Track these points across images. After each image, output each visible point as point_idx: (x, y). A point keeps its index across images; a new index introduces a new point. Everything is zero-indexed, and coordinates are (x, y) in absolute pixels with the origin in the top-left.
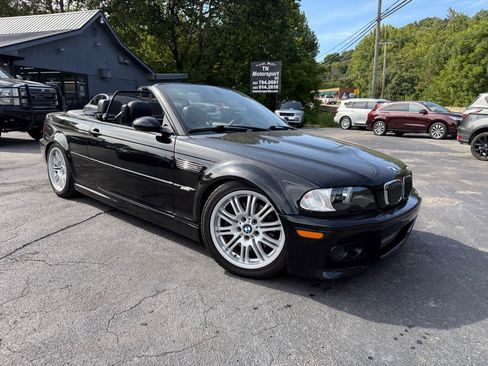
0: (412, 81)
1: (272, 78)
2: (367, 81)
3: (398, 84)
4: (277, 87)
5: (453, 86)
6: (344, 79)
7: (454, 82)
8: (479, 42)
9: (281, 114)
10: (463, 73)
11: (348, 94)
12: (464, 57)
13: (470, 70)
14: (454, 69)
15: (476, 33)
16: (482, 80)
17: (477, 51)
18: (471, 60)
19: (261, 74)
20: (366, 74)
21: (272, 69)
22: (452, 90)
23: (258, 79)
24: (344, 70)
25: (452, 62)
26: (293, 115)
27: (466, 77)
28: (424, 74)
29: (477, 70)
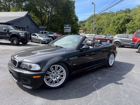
0: (101, 29)
3: (98, 30)
5: (111, 31)
6: (84, 28)
8: (117, 20)
10: (114, 28)
11: (85, 32)
12: (114, 24)
13: (115, 27)
15: (116, 18)
16: (118, 29)
17: (116, 22)
18: (115, 24)
24: (84, 25)
25: (111, 25)
27: (114, 29)
28: (104, 27)
29: (117, 27)
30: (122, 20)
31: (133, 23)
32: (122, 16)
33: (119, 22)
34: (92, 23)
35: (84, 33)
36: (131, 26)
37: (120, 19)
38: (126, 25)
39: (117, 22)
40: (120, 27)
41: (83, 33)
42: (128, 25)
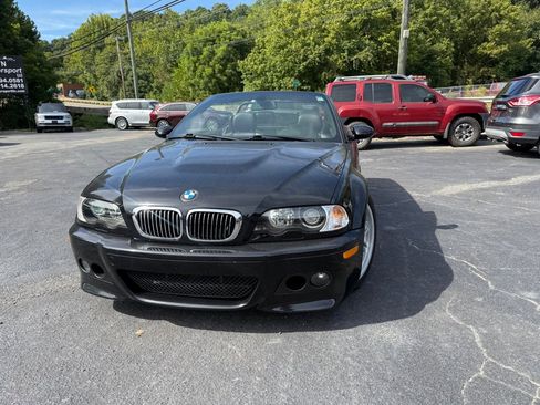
0: (147, 77)
1: (13, 75)
2: (95, 76)
4: (23, 86)
5: (192, 85)
7: (192, 81)
8: (204, 46)
9: (47, 118)
10: (198, 73)
12: (195, 58)
13: (203, 70)
14: (188, 69)
15: (200, 38)
16: (214, 80)
18: (202, 61)
20: (93, 68)
21: (10, 65)
22: (191, 89)
26: (61, 118)
27: (201, 77)
28: (157, 71)
29: (208, 71)
30: (224, 47)
31: (261, 56)
32: (221, 32)
33: (213, 53)
35: (70, 94)
36: (255, 67)
37: (214, 41)
38: (240, 63)
39: (205, 53)
40: (221, 72)
41: (67, 96)
42: (247, 64)
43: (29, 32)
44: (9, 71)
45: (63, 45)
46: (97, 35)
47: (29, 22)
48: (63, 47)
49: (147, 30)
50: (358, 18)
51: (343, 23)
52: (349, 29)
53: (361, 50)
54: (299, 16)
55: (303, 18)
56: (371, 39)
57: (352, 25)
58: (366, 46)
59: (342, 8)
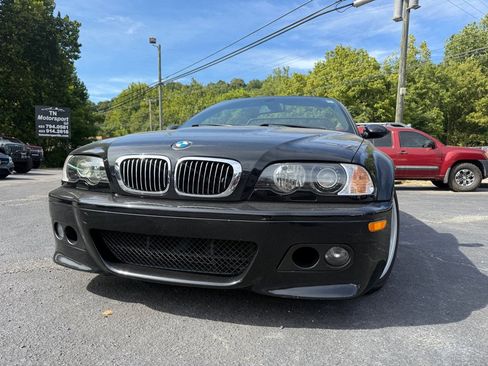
1: (61, 123)
4: (67, 132)
19: (48, 118)
20: (128, 125)
21: (60, 115)
23: (44, 122)
33: (230, 115)
34: (133, 112)
43: (82, 94)
44: (58, 119)
45: (106, 106)
46: (135, 98)
47: (82, 86)
48: (106, 109)
49: (177, 96)
50: (357, 88)
51: (342, 92)
52: (348, 97)
53: (358, 114)
54: (305, 85)
55: (308, 87)
56: (367, 106)
57: (351, 93)
58: (363, 111)
59: (342, 80)
